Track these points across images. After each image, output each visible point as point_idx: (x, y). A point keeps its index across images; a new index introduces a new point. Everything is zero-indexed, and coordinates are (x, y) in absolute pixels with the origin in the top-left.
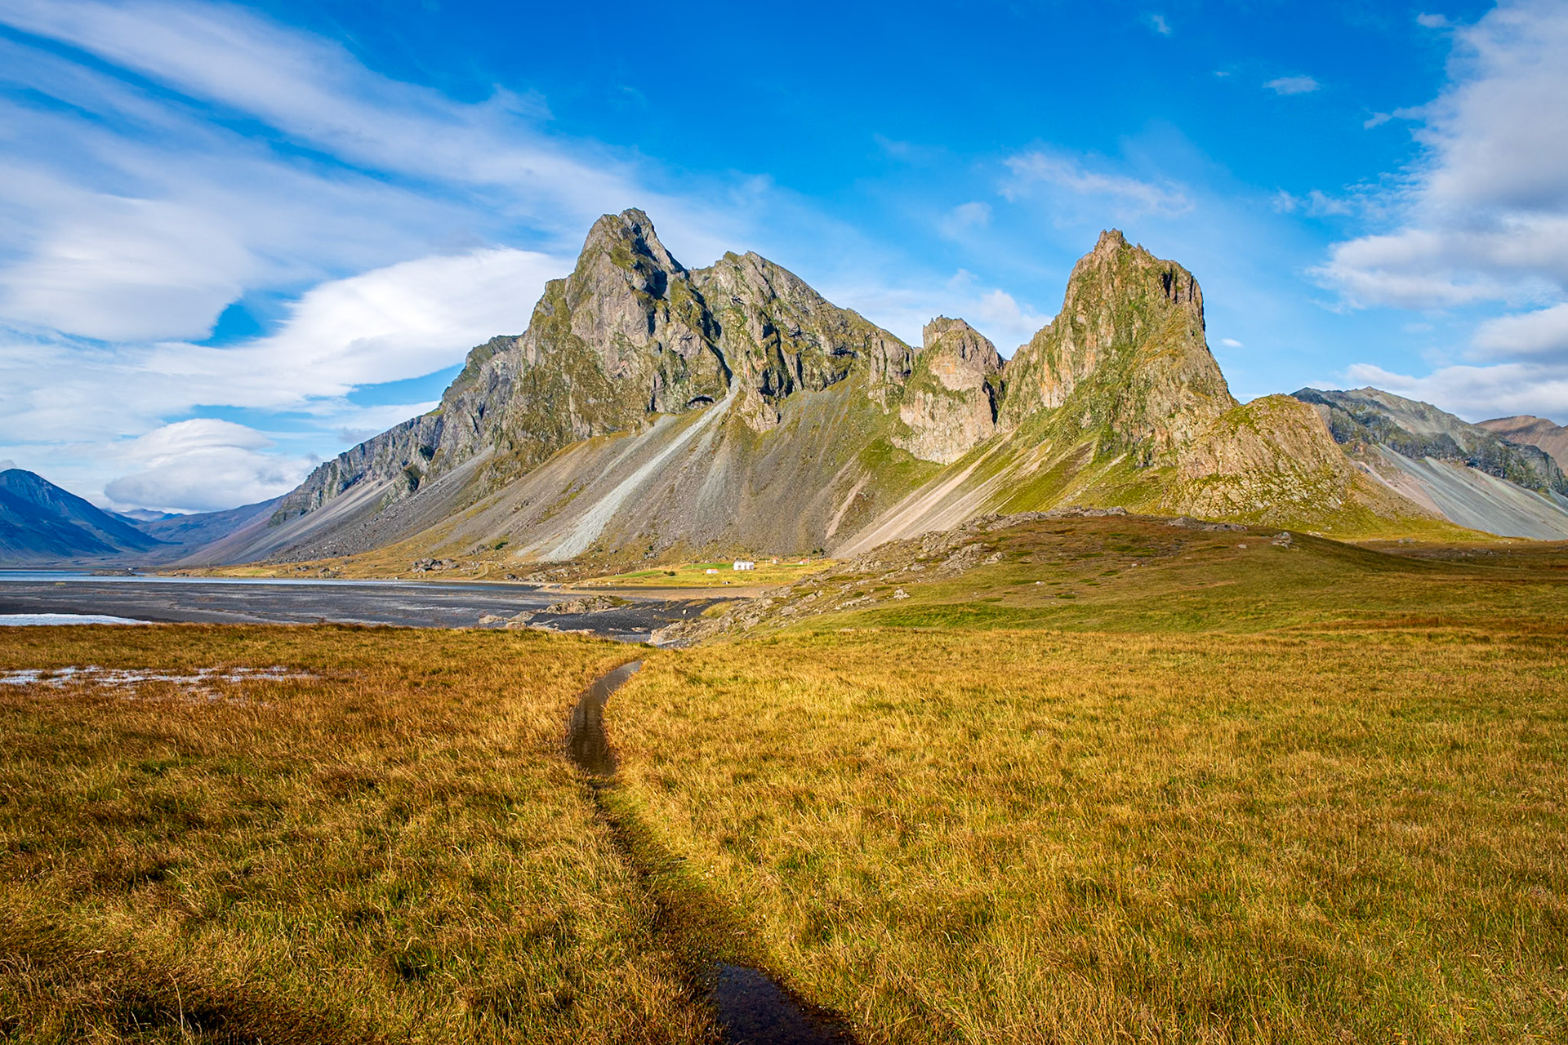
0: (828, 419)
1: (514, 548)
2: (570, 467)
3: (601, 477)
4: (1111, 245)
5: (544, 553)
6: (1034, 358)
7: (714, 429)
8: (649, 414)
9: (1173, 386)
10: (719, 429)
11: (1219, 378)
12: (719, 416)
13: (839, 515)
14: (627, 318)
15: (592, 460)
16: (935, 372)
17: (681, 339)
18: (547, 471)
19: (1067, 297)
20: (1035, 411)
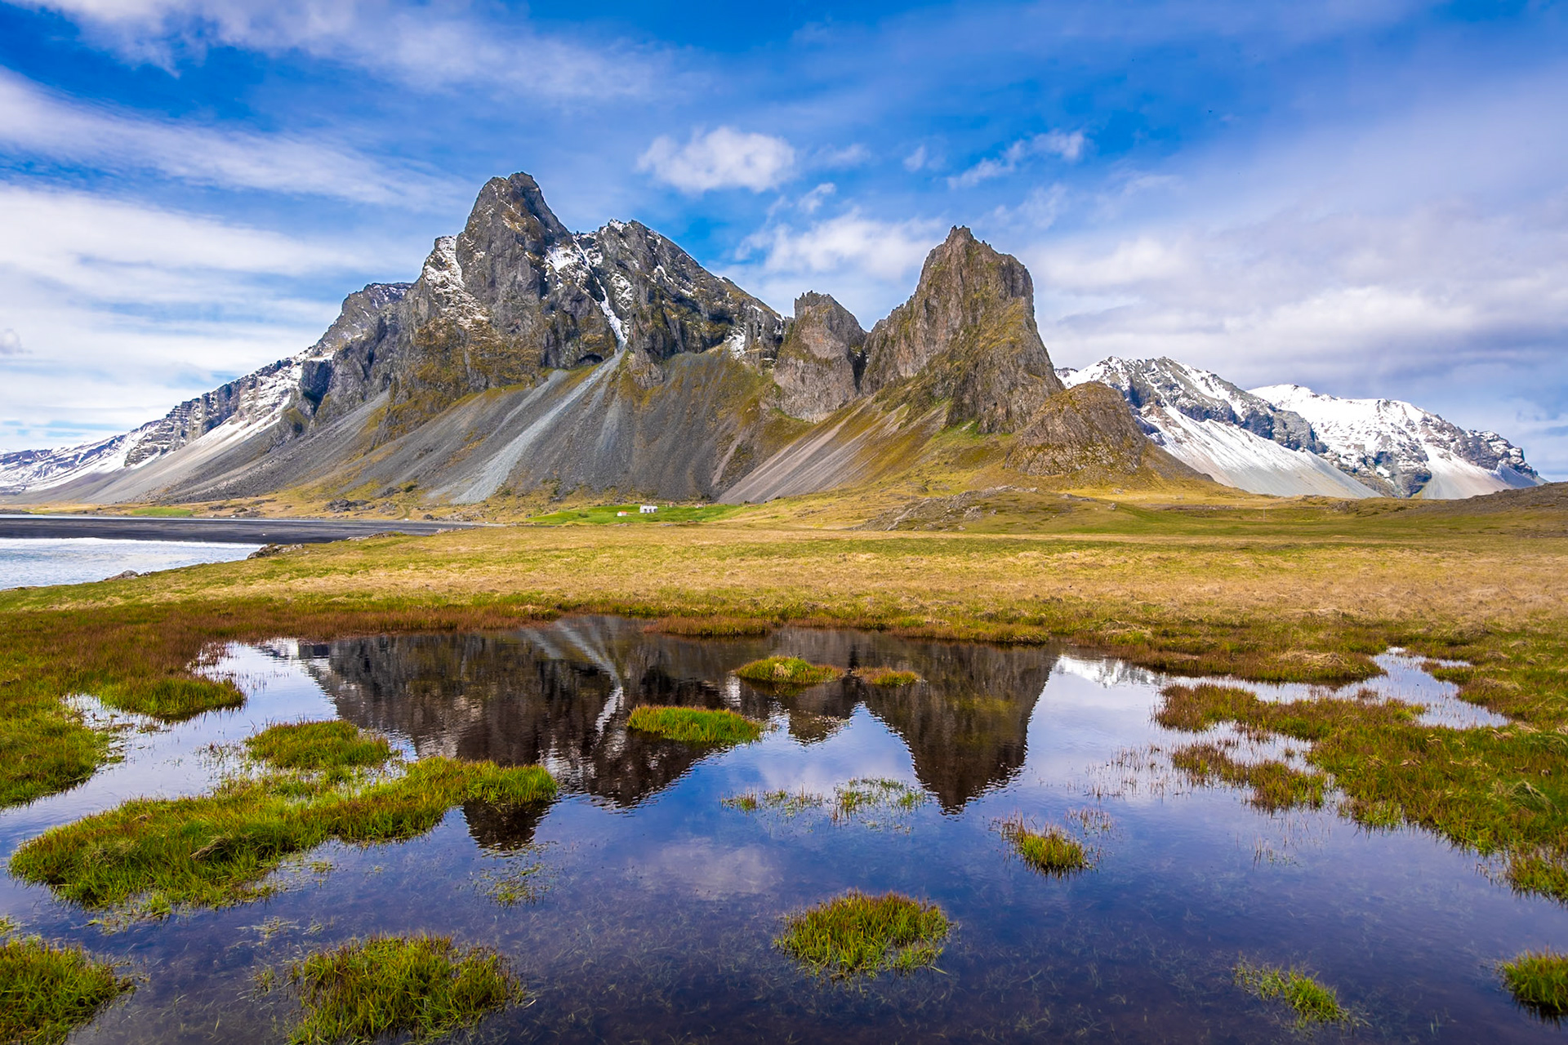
0: (708, 379)
1: (425, 490)
2: (469, 417)
3: (500, 426)
4: (960, 241)
5: (455, 496)
6: (891, 332)
7: (605, 385)
8: (542, 369)
9: (1012, 368)
10: (609, 385)
11: (1047, 362)
12: (609, 373)
13: (722, 465)
14: (520, 278)
15: (491, 410)
16: (805, 341)
17: (572, 301)
18: (446, 421)
19: (922, 281)
20: (892, 379)
